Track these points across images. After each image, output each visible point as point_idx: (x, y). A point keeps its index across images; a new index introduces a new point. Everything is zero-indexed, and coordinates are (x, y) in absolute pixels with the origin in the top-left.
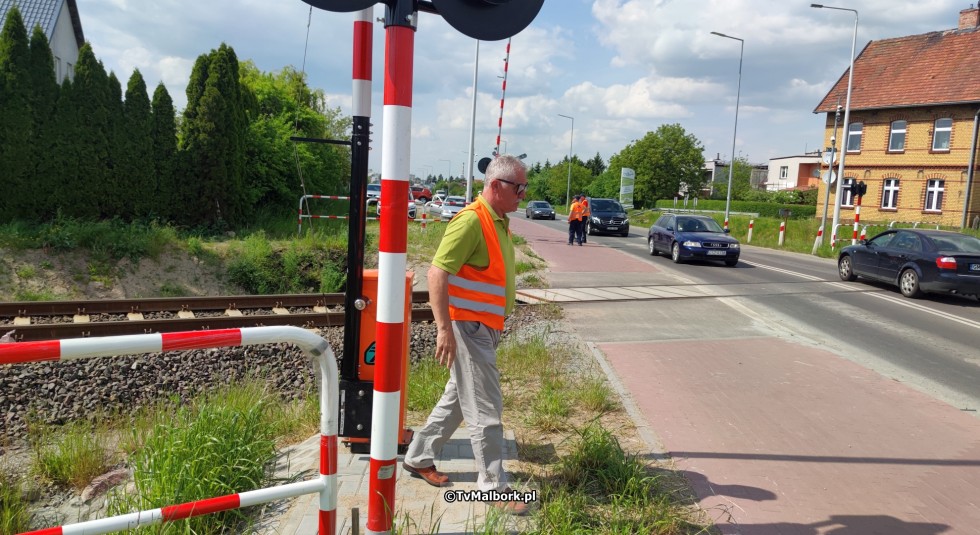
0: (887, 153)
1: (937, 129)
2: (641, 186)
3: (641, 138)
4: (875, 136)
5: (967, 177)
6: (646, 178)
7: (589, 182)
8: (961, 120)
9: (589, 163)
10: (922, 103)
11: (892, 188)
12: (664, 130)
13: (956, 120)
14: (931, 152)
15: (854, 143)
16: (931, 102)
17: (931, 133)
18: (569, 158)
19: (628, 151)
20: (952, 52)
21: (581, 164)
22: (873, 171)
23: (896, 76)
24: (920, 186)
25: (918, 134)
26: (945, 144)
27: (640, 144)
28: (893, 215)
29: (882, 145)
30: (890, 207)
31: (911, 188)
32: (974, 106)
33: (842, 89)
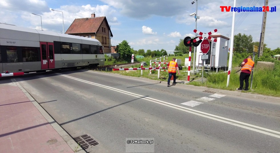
8: (93, 36)
10: (85, 32)
13: (92, 36)
16: (87, 32)
20: (90, 22)
23: (80, 26)
32: (94, 33)
33: (70, 29)
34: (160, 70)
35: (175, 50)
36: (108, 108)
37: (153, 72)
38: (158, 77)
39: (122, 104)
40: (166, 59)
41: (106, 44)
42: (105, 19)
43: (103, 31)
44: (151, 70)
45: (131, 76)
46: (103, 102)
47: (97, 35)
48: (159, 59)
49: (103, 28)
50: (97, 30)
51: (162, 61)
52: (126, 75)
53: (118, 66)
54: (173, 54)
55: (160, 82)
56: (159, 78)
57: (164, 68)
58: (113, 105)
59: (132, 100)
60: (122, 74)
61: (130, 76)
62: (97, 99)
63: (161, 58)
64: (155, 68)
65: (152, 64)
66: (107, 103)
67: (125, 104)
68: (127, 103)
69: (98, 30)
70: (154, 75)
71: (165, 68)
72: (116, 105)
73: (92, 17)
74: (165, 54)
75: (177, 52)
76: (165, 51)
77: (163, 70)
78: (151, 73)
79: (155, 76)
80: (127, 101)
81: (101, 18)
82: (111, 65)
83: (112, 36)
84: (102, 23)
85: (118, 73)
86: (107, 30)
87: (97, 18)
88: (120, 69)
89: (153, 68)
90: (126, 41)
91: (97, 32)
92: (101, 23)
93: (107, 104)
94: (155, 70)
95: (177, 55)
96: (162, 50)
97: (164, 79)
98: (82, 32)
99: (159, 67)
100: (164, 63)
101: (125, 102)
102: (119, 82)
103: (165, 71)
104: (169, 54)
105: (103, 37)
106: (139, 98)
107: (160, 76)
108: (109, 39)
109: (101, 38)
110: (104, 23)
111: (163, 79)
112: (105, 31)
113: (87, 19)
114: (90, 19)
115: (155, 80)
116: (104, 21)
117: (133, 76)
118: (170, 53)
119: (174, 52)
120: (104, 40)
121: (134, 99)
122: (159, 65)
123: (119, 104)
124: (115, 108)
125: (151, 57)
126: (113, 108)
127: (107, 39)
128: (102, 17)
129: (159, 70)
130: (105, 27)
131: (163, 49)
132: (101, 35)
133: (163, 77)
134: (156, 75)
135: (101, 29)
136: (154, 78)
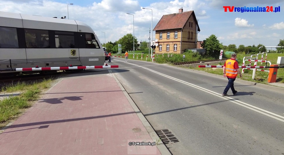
0: (167, 39)
1: (175, 34)
2: (123, 48)
3: (123, 37)
4: (164, 35)
5: (181, 43)
6: (125, 46)
7: (112, 48)
9: (114, 43)
11: (168, 46)
12: (128, 35)
13: (178, 32)
14: (174, 39)
15: (161, 37)
16: (173, 28)
17: (174, 35)
18: (109, 42)
19: (120, 40)
20: (178, 17)
21: (112, 44)
22: (165, 43)
23: (168, 23)
24: (173, 45)
25: (172, 34)
26: (177, 37)
27: (122, 38)
28: (168, 52)
29: (166, 37)
30: (168, 50)
31: (171, 46)
32: (181, 29)
33: (158, 25)
34: (256, 70)
35: (278, 45)
36: (190, 106)
37: (246, 72)
38: (253, 77)
39: (207, 104)
40: (264, 56)
41: (192, 39)
42: (193, 13)
43: (190, 26)
44: (244, 68)
45: (219, 74)
46: (186, 100)
47: (183, 31)
48: (254, 56)
49: (190, 22)
50: (183, 26)
51: (259, 59)
52: (213, 73)
53: (203, 62)
54: (275, 50)
55: (255, 84)
56: (254, 79)
57: (261, 67)
58: (196, 104)
59: (218, 101)
60: (208, 72)
61: (217, 74)
62: (179, 95)
63: (258, 55)
64: (250, 67)
65: (246, 62)
66: (190, 101)
67: (210, 105)
68: (212, 104)
69: (185, 26)
70: (247, 75)
71: (263, 67)
72: (199, 104)
73: (179, 12)
74: (264, 50)
75: (281, 48)
76: (264, 47)
77: (260, 70)
78: (243, 72)
79: (248, 77)
80: (212, 102)
81: (188, 12)
82: (195, 62)
83: (199, 30)
84: (190, 18)
85: (203, 70)
86: (194, 25)
87: (184, 13)
88: (206, 66)
89: (246, 66)
90: (214, 36)
91: (183, 28)
92: (188, 18)
93: (191, 103)
94: (249, 69)
95: (281, 52)
96: (260, 46)
97: (261, 81)
98: (169, 29)
99: (256, 65)
100: (262, 61)
101: (210, 103)
102: (203, 80)
103: (262, 71)
104: (269, 51)
105: (189, 32)
106: (227, 100)
107: (255, 77)
108: (196, 33)
109: (187, 33)
110: (192, 17)
111: (259, 80)
112: (192, 27)
113: (175, 14)
114: (178, 14)
115: (248, 80)
116: (192, 16)
117: (221, 75)
118: (270, 49)
119: (277, 48)
120: (190, 36)
121: (221, 101)
122: (255, 64)
123: (203, 104)
124: (198, 107)
125: (244, 53)
126: (196, 107)
127: (194, 34)
128: (190, 11)
129: (254, 70)
130: (192, 22)
131: (261, 44)
132: (188, 30)
133: (260, 77)
134: (250, 75)
135: (188, 24)
136: (247, 78)
